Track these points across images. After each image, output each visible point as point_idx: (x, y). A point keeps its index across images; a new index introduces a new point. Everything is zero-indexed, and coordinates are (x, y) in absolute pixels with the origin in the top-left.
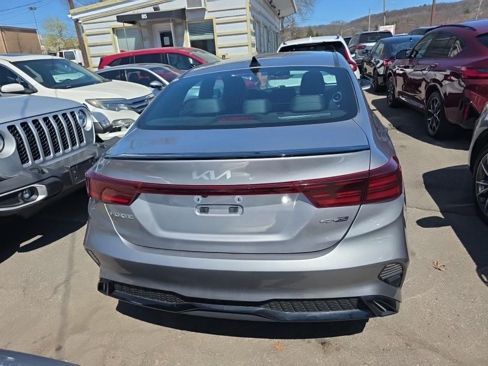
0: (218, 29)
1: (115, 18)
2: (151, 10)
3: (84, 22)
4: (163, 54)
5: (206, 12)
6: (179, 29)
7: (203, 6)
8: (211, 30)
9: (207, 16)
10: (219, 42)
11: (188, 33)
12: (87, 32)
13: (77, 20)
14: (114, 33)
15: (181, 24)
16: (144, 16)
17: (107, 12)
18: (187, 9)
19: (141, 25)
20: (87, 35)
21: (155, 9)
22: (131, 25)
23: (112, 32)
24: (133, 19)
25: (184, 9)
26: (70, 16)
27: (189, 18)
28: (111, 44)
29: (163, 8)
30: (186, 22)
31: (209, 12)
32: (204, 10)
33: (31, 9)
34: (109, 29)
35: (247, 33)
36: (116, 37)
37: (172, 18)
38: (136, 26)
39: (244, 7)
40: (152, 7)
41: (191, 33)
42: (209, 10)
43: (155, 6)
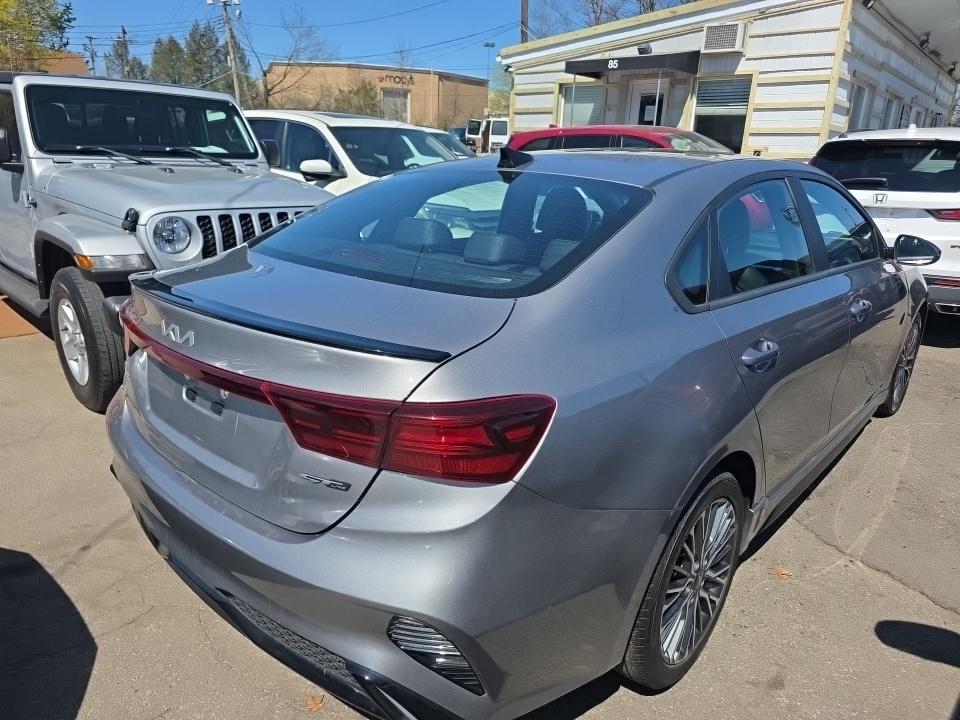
0: (758, 96)
1: (562, 66)
2: (633, 52)
3: (520, 71)
4: (614, 136)
5: (743, 59)
6: (679, 90)
7: (737, 48)
8: (744, 98)
9: (743, 68)
10: (753, 122)
11: (695, 100)
12: (518, 88)
13: (509, 67)
14: (560, 92)
15: (685, 82)
16: (612, 65)
17: (558, 54)
18: (702, 52)
19: (611, 81)
20: (518, 94)
21: (641, 51)
22: (592, 80)
23: (557, 91)
24: (596, 69)
25: (696, 54)
26: (498, 59)
27: (703, 70)
28: (551, 113)
29: (658, 49)
30: (695, 79)
31: (747, 59)
32: (739, 55)
33: (487, 45)
34: (553, 85)
35: (823, 108)
36: (563, 100)
37: (666, 70)
38: (600, 82)
39: (830, 51)
40: (636, 48)
41: (702, 101)
42: (748, 56)
43: (643, 46)
